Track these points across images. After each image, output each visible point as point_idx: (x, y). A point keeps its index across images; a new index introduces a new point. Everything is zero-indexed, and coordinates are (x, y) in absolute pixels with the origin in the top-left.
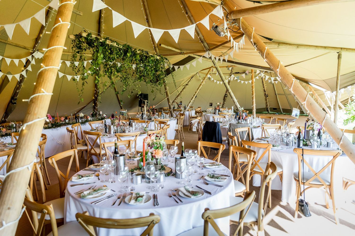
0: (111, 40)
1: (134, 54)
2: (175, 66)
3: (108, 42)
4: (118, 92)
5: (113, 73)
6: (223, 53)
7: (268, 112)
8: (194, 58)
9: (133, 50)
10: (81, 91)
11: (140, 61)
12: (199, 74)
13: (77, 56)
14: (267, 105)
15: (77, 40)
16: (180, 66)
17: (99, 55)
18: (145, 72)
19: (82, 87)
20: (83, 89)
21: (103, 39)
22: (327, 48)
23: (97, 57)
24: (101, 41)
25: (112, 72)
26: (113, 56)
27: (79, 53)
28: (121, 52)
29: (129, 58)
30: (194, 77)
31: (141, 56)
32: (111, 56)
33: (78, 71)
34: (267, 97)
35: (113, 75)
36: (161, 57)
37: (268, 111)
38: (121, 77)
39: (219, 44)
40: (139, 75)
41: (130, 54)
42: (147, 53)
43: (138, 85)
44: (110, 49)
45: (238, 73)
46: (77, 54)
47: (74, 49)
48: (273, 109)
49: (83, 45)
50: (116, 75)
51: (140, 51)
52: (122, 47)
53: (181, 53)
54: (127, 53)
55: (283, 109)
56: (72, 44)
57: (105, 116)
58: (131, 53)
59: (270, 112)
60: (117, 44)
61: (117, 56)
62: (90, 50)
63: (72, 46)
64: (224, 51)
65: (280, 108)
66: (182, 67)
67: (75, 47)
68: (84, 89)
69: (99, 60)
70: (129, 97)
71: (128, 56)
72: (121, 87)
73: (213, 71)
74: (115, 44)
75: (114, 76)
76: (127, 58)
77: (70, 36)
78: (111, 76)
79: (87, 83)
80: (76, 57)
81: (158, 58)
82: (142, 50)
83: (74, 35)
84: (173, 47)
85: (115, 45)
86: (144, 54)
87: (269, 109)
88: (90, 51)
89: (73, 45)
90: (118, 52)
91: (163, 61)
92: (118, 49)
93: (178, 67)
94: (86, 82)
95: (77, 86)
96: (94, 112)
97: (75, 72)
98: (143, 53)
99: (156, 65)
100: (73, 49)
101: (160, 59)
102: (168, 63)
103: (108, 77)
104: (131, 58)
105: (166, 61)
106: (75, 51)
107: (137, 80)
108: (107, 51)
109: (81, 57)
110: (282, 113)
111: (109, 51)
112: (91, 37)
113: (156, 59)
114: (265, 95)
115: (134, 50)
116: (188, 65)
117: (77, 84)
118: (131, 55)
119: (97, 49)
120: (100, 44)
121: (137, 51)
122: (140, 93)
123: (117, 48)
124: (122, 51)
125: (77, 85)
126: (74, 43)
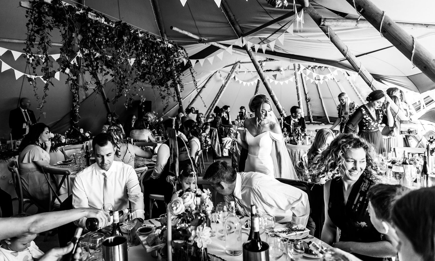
0: (95, 13)
1: (135, 38)
2: (191, 61)
3: (91, 16)
4: (108, 99)
5: (100, 67)
6: (263, 40)
7: (311, 122)
8: (218, 48)
9: (132, 32)
10: (43, 99)
11: (143, 49)
12: (219, 72)
13: (35, 38)
14: (309, 113)
15: (35, 11)
16: (199, 60)
17: (74, 35)
18: (152, 67)
19: (45, 92)
20: (46, 95)
21: (83, 10)
22: (430, 26)
23: (71, 38)
24: (77, 12)
25: (98, 67)
26: (99, 39)
27: (38, 33)
28: (113, 34)
29: (126, 44)
30: (213, 76)
31: (145, 41)
32: (97, 39)
33: (36, 64)
34: (309, 101)
35: (99, 71)
36: (174, 45)
37: (310, 120)
38: (113, 74)
39: (258, 26)
40: (142, 72)
41: (127, 37)
42: (153, 37)
43: (141, 88)
44: (95, 28)
45: (270, 70)
46: (36, 34)
47: (30, 26)
48: (317, 118)
49: (45, 18)
50: (105, 70)
51: (143, 34)
52: (114, 26)
53: (200, 41)
54: (123, 36)
55: (330, 117)
56: (27, 17)
57: (87, 136)
58: (129, 37)
59: (313, 122)
60: (105, 21)
61: (106, 39)
62: (59, 28)
63: (27, 20)
64: (266, 36)
65: (326, 116)
66: (201, 61)
67: (32, 24)
68: (47, 97)
69: (73, 45)
70: (127, 107)
71: (125, 40)
72: (112, 91)
73: (239, 67)
74: (103, 20)
75: (101, 72)
76: (122, 43)
77: (21, 2)
78: (95, 72)
79: (53, 84)
80: (34, 40)
81: (170, 45)
82: (146, 33)
83: (30, 2)
84: (190, 32)
85: (103, 22)
86: (149, 38)
87: (311, 118)
88: (60, 32)
89: (30, 21)
90: (108, 33)
91: (177, 51)
92: (108, 28)
93: (196, 60)
94: (51, 82)
95: (34, 91)
96: (70, 131)
97: (32, 66)
98: (148, 36)
99: (167, 57)
100: (28, 27)
101: (172, 47)
102: (185, 54)
103: (91, 73)
104: (129, 44)
105: (181, 51)
106: (32, 30)
107: (139, 80)
108: (90, 31)
109: (42, 39)
110: (328, 122)
111: (93, 30)
112: (61, 4)
113: (167, 47)
114: (306, 99)
115: (134, 32)
116: (210, 58)
117: (35, 87)
118: (129, 40)
119: (71, 25)
120: (77, 18)
121: (138, 34)
122: (143, 100)
123: (106, 26)
124: (114, 32)
125: (35, 89)
126: (31, 16)
